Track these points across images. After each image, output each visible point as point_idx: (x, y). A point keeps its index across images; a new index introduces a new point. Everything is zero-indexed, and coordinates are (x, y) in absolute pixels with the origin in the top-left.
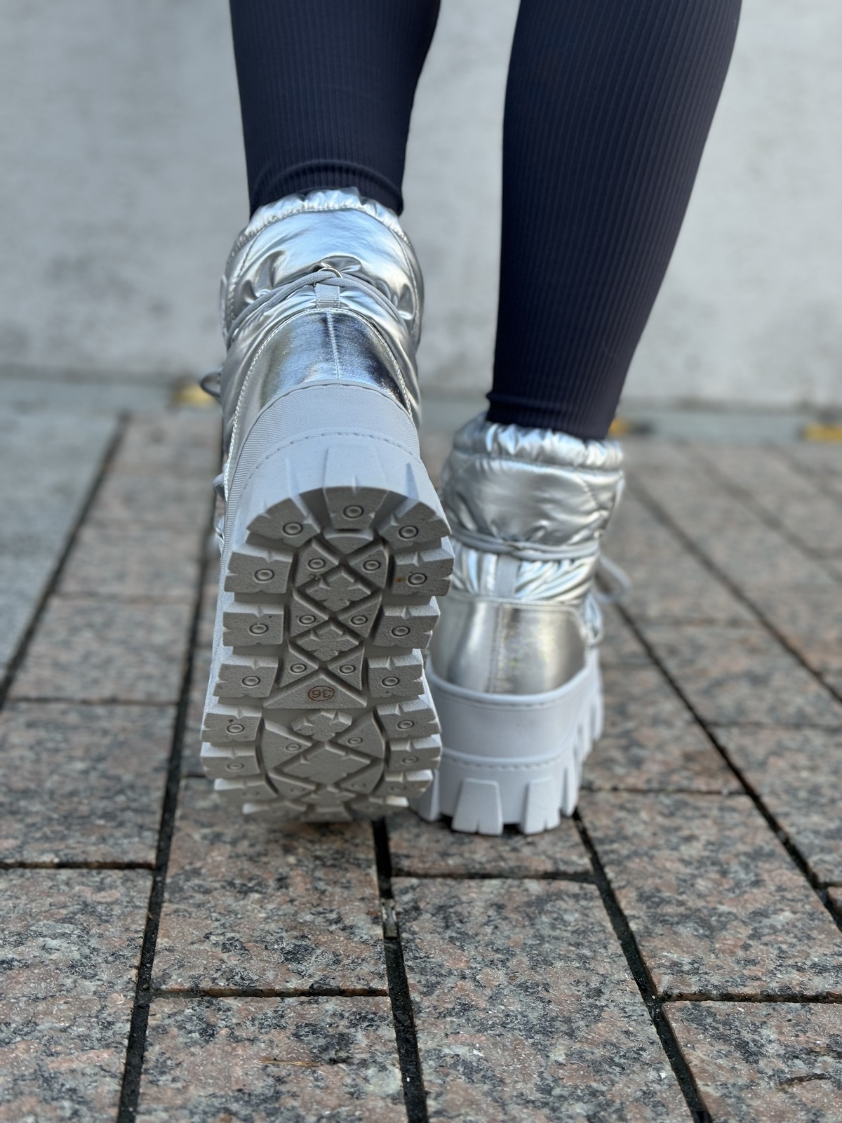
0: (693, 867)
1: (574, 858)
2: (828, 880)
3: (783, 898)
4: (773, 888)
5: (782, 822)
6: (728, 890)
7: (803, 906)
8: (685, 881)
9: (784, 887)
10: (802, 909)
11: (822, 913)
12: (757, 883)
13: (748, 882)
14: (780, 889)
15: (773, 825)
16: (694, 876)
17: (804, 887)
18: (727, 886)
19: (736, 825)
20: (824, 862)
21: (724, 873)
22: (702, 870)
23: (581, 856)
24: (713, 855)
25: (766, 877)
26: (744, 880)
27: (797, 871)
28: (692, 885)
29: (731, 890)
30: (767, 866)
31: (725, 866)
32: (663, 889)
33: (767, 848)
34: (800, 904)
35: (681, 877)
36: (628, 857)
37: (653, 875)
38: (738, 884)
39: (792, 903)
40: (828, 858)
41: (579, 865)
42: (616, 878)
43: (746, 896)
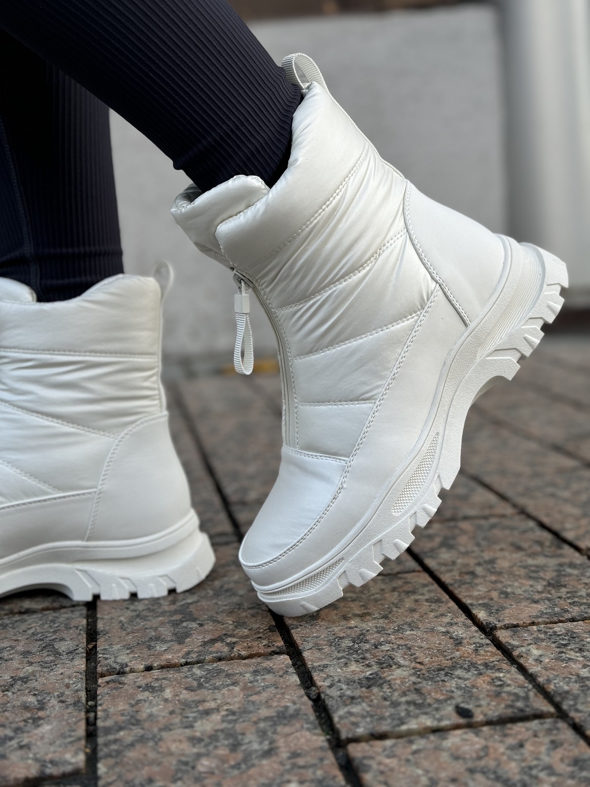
0: (203, 744)
1: (68, 756)
2: (350, 736)
3: (294, 766)
4: (285, 755)
5: (316, 676)
6: (233, 767)
7: (314, 773)
8: (186, 764)
9: (299, 751)
10: (313, 777)
11: (335, 777)
12: (268, 753)
13: (260, 753)
14: (295, 755)
15: (307, 680)
16: (199, 756)
17: (321, 748)
18: (232, 763)
19: (265, 688)
20: (350, 714)
21: (234, 747)
22: (211, 747)
23: (76, 754)
24: (230, 726)
25: (281, 743)
26: (256, 751)
27: (319, 731)
28: (193, 768)
29: (237, 766)
30: (287, 730)
31: (240, 737)
32: (158, 777)
33: (292, 708)
34: (311, 771)
35: (184, 759)
36: (132, 745)
37: (152, 763)
38: (247, 758)
39: (303, 771)
40: (356, 709)
41: (70, 763)
42: (107, 773)
43: (252, 771)
